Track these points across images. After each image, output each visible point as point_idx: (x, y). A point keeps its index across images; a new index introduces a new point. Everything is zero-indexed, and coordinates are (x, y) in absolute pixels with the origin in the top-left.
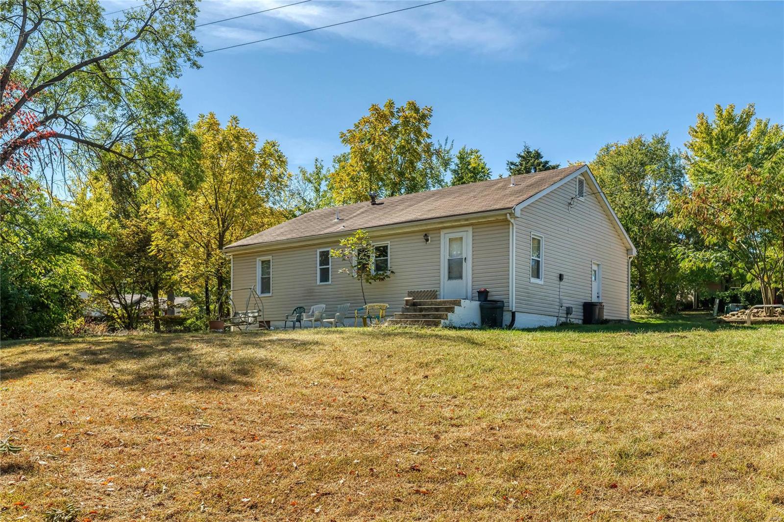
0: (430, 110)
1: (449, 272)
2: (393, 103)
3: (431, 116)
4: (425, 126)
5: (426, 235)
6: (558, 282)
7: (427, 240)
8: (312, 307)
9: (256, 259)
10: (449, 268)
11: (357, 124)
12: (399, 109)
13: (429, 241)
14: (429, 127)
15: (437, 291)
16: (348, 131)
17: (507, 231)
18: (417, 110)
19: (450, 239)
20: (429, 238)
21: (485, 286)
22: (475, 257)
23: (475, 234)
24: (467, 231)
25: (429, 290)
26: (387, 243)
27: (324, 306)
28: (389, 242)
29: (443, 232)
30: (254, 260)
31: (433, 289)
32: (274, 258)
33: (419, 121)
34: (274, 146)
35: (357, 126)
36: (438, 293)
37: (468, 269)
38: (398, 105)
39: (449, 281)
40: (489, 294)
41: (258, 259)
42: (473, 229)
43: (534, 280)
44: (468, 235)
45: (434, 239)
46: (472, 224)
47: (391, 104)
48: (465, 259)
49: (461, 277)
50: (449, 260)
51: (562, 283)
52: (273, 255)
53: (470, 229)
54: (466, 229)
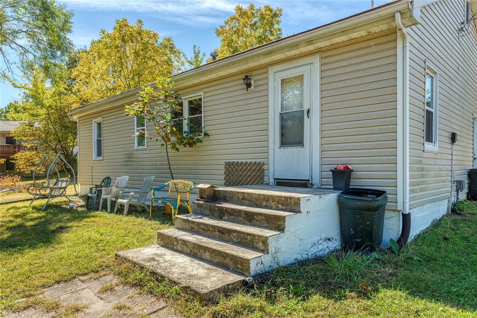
0: (280, 10)
1: (282, 135)
2: (253, 6)
3: (281, 15)
4: (277, 23)
5: (246, 76)
6: (450, 146)
7: (249, 85)
8: (118, 178)
9: (92, 121)
10: (282, 128)
11: (227, 21)
12: (258, 10)
13: (252, 87)
14: (280, 24)
15: (263, 164)
16: (220, 27)
17: (391, 52)
18: (271, 11)
19: (282, 81)
20: (252, 82)
21: (345, 160)
22: (325, 107)
23: (325, 67)
24: (311, 64)
25: (253, 161)
26: (200, 94)
27: (127, 178)
28: (202, 93)
29: (271, 71)
30: (90, 122)
31: (258, 161)
32: (104, 119)
33: (272, 17)
34: (169, 41)
35: (226, 23)
36: (265, 167)
38: (257, 7)
39: (282, 149)
40: (353, 175)
41: (94, 120)
42: (321, 58)
43: (428, 146)
44: (312, 71)
45: (259, 83)
46: (319, 51)
47: (252, 7)
48: (308, 111)
49: (300, 143)
50: (280, 113)
51: (455, 147)
52: (104, 116)
53: (316, 60)
54: (308, 60)
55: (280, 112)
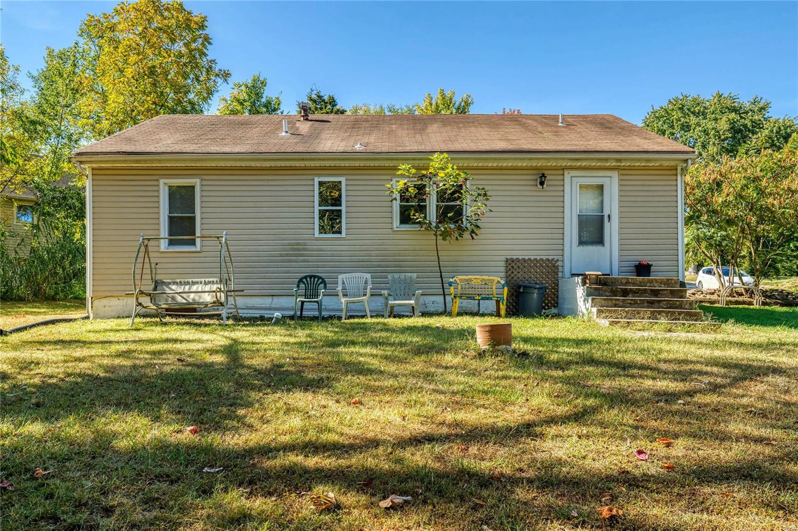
5: (543, 175)
7: (542, 183)
8: (341, 277)
9: (155, 180)
13: (546, 186)
15: (557, 260)
17: (672, 183)
19: (580, 185)
22: (624, 215)
23: (622, 183)
24: (611, 177)
25: (545, 258)
29: (568, 175)
31: (550, 258)
32: (205, 182)
36: (560, 263)
37: (612, 231)
39: (581, 247)
41: (162, 181)
42: (620, 175)
44: (612, 184)
45: (551, 183)
46: (617, 168)
48: (609, 216)
49: (600, 242)
50: (579, 215)
52: (204, 177)
53: (615, 175)
54: (608, 173)
55: (578, 213)
